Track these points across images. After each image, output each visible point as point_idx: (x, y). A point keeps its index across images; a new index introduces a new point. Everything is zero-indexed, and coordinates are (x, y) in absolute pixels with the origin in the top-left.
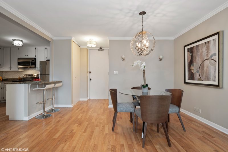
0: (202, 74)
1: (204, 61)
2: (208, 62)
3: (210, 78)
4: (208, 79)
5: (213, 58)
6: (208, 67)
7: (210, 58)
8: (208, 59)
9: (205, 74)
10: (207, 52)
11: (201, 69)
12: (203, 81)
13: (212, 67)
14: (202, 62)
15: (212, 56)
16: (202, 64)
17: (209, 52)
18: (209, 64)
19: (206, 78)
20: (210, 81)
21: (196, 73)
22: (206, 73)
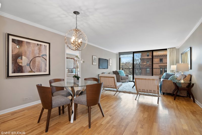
0: (33, 67)
1: (35, 57)
2: (40, 59)
3: (42, 70)
4: (40, 71)
5: (43, 57)
6: (39, 62)
7: (41, 56)
8: (40, 57)
9: (36, 67)
10: (39, 51)
11: (32, 63)
12: (34, 72)
13: (43, 63)
14: (34, 58)
15: (43, 55)
16: (33, 59)
17: (41, 52)
18: (40, 60)
19: (38, 70)
20: (42, 72)
21: (25, 66)
22: (38, 66)
